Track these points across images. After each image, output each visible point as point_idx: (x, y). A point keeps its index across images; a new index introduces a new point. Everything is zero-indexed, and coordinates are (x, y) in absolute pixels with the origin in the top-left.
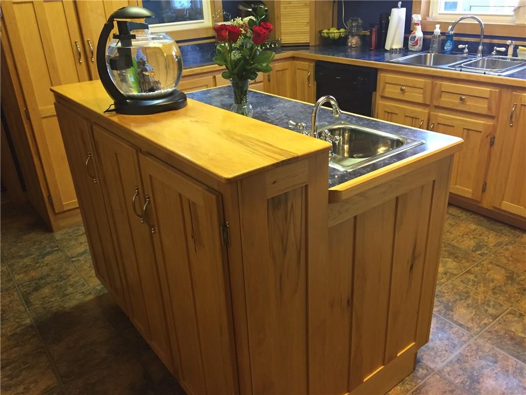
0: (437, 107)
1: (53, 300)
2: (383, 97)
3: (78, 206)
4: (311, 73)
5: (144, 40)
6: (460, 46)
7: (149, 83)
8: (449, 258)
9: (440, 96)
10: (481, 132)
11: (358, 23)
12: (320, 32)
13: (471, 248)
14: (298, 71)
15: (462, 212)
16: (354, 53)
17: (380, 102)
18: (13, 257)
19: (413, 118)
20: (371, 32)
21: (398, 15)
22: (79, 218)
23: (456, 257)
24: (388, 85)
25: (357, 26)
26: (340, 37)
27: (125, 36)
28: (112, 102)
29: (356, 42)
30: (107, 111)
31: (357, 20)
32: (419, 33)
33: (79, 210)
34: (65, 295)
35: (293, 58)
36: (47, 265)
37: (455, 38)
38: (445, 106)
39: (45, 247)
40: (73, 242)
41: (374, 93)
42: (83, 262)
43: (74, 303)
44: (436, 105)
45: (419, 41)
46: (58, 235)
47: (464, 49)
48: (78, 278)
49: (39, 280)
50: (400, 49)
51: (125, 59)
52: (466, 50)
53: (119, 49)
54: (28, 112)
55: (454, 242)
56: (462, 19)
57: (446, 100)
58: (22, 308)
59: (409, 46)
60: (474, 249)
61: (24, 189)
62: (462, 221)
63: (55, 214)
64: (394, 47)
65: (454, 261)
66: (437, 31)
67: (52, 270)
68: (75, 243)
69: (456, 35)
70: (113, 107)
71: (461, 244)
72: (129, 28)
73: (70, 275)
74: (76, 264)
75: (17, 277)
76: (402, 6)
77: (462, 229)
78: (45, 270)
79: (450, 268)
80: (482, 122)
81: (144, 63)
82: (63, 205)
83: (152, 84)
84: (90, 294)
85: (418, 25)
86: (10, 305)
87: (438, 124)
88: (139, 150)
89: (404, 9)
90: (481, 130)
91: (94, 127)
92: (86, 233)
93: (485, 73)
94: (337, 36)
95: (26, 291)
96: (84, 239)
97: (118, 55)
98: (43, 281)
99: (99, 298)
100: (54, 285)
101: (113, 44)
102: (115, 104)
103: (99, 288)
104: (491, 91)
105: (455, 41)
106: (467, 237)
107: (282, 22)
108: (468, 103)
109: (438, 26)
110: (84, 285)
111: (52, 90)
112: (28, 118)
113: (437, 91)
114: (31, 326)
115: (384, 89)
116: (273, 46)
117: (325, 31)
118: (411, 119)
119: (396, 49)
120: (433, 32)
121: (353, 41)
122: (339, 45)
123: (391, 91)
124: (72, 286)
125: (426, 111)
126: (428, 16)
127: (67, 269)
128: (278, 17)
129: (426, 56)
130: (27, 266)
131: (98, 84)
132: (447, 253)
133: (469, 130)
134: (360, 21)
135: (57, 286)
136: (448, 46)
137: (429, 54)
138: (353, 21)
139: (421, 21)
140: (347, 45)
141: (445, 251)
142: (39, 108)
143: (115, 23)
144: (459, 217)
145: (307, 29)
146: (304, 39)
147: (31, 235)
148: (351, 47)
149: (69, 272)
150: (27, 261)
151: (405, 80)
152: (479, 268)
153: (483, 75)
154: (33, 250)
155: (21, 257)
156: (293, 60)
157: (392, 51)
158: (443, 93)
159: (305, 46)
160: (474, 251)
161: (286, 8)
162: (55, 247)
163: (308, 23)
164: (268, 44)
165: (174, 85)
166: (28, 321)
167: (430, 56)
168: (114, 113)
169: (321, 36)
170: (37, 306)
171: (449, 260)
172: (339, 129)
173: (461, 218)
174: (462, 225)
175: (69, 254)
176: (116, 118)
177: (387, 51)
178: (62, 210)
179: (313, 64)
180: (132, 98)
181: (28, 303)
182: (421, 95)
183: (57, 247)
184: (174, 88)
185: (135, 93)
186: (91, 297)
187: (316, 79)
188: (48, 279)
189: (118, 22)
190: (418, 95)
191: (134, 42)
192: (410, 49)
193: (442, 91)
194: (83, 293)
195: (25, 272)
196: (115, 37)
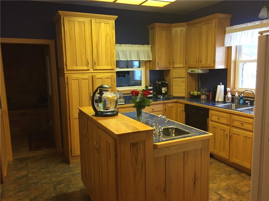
0: (233, 126)
1: (64, 189)
2: (212, 121)
3: (80, 155)
4: (183, 108)
5: (107, 95)
6: (247, 102)
7: (106, 107)
8: (234, 194)
9: (233, 122)
10: (251, 138)
11: (205, 90)
12: (190, 92)
13: (246, 191)
14: (178, 108)
15: (247, 176)
16: (203, 102)
17: (210, 123)
18: (53, 172)
19: (224, 130)
20: (210, 94)
21: (221, 88)
22: (79, 160)
23: (238, 194)
24: (213, 115)
25: (205, 91)
26: (198, 95)
27: (101, 93)
28: (95, 113)
29: (205, 97)
30: (93, 115)
31: (205, 89)
32: (229, 95)
33: (80, 157)
34: (69, 188)
35: (177, 102)
36: (65, 176)
37: (244, 98)
38: (236, 126)
39: (65, 169)
40: (76, 169)
41: (208, 119)
42: (78, 177)
43: (72, 191)
44: (232, 125)
45: (229, 99)
46: (71, 166)
47: (248, 103)
48: (75, 182)
49: (61, 181)
50: (222, 101)
51: (100, 100)
52: (249, 104)
53: (99, 97)
54: (70, 116)
55: (239, 188)
56: (246, 91)
57: (236, 124)
58: (52, 190)
59: (226, 100)
60: (248, 192)
61: (63, 146)
62: (246, 179)
63: (72, 157)
64: (219, 100)
65: (236, 195)
66: (237, 95)
67: (66, 178)
68: (77, 169)
69: (244, 97)
70: (94, 114)
71: (242, 189)
72: (102, 91)
73: (73, 181)
74: (76, 177)
75: (53, 179)
76: (222, 84)
77: (245, 183)
78: (64, 178)
79: (233, 198)
80: (251, 134)
81: (106, 101)
82: (75, 153)
83: (107, 108)
84: (78, 188)
85: (229, 92)
86: (49, 189)
87: (234, 133)
88: (99, 128)
89: (223, 86)
90: (251, 137)
91: (88, 121)
92: (81, 166)
93: (250, 113)
94: (196, 94)
95: (55, 185)
96: (80, 168)
97: (98, 98)
98: (62, 182)
99: (81, 190)
100: (66, 183)
101: (97, 95)
102: (95, 114)
103: (82, 187)
104: (253, 121)
105: (244, 99)
106: (246, 186)
107: (173, 88)
108: (245, 125)
109: (237, 93)
110: (77, 185)
111: (78, 109)
112: (70, 118)
113: (232, 119)
114: (54, 197)
115: (212, 117)
116: (169, 97)
117: (192, 92)
118: (223, 131)
119: (220, 101)
120: (235, 95)
121: (203, 97)
122: (197, 98)
123: (214, 118)
124: (72, 185)
125: (229, 128)
126: (235, 89)
127: (72, 178)
128: (172, 86)
129: (232, 105)
130: (58, 176)
131: (91, 107)
132: (234, 192)
133: (246, 137)
134: (206, 89)
135: (67, 184)
136: (241, 102)
137: (233, 104)
138: (203, 89)
139: (230, 90)
140: (200, 98)
141: (233, 191)
142: (74, 115)
143: (99, 89)
144: (245, 178)
145: (184, 91)
146: (183, 95)
147: (61, 165)
148: (202, 99)
149: (72, 180)
150: (58, 174)
151: (220, 114)
152: (247, 200)
153: (249, 114)
154: (61, 170)
155: (56, 172)
156: (177, 103)
157: (218, 102)
158: (235, 120)
159: (183, 98)
160: (247, 192)
161: (175, 83)
162: (69, 170)
163: (184, 89)
164: (167, 96)
165: (114, 108)
166: (54, 195)
167: (234, 106)
168: (94, 116)
169: (190, 95)
170: (58, 190)
171: (234, 195)
172: (171, 128)
173: (246, 178)
174: (245, 181)
175: (74, 173)
176: (94, 118)
177: (216, 102)
178: (74, 156)
179: (184, 105)
180: (100, 112)
181: (55, 189)
182: (226, 121)
183: (70, 170)
184: (114, 110)
185: (102, 110)
186: (78, 189)
187: (185, 111)
188: (64, 181)
189: (100, 89)
190: (225, 120)
191: (103, 95)
192: (226, 102)
193: (234, 120)
194: (76, 188)
195: (57, 177)
196: (98, 93)
